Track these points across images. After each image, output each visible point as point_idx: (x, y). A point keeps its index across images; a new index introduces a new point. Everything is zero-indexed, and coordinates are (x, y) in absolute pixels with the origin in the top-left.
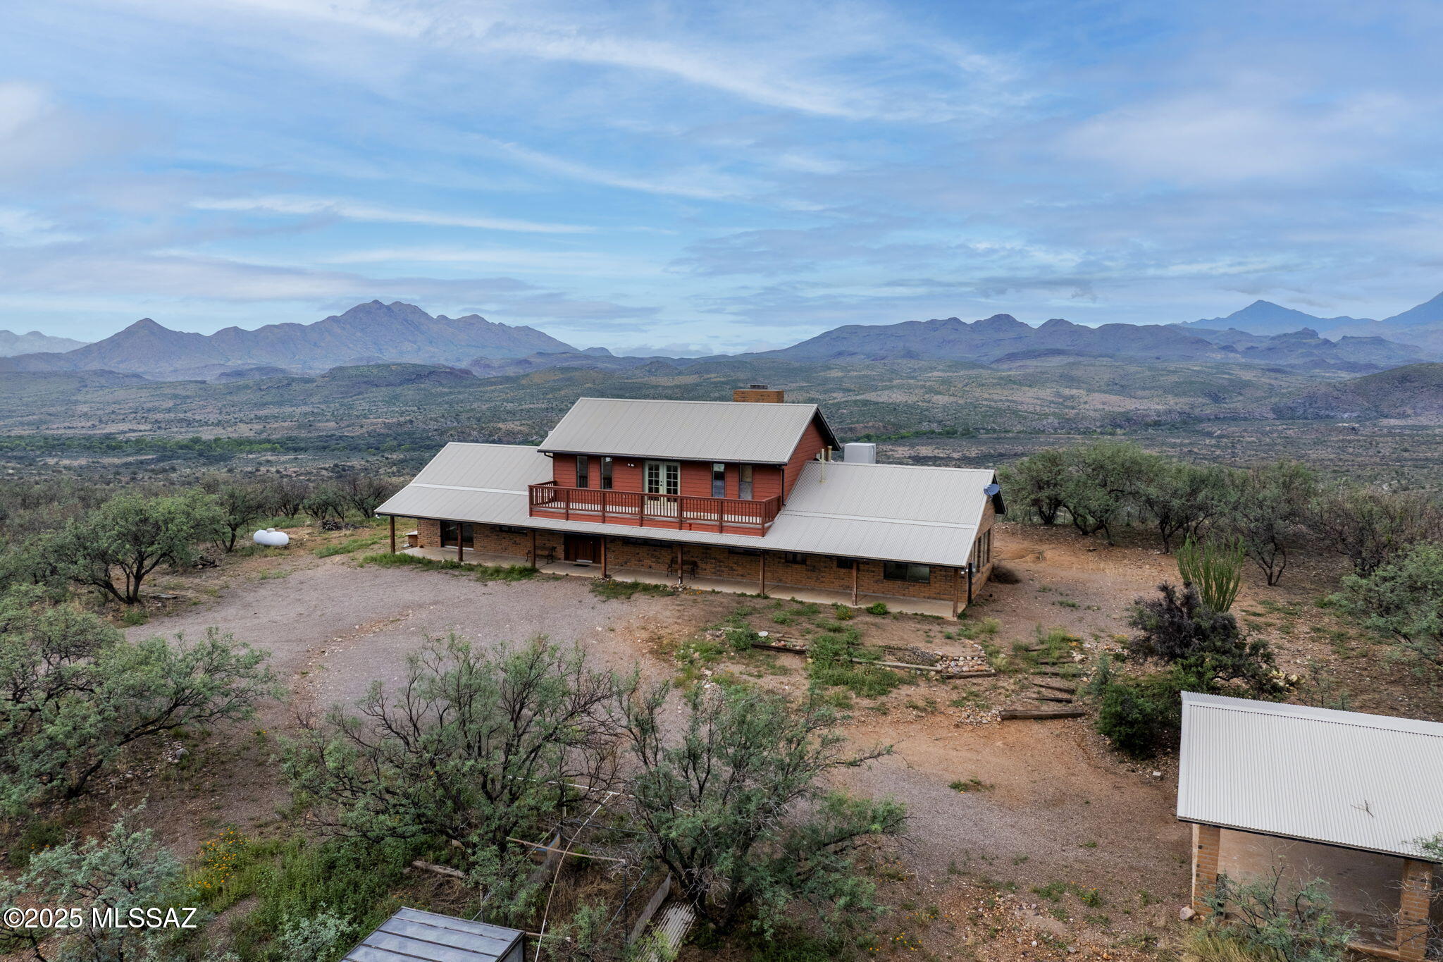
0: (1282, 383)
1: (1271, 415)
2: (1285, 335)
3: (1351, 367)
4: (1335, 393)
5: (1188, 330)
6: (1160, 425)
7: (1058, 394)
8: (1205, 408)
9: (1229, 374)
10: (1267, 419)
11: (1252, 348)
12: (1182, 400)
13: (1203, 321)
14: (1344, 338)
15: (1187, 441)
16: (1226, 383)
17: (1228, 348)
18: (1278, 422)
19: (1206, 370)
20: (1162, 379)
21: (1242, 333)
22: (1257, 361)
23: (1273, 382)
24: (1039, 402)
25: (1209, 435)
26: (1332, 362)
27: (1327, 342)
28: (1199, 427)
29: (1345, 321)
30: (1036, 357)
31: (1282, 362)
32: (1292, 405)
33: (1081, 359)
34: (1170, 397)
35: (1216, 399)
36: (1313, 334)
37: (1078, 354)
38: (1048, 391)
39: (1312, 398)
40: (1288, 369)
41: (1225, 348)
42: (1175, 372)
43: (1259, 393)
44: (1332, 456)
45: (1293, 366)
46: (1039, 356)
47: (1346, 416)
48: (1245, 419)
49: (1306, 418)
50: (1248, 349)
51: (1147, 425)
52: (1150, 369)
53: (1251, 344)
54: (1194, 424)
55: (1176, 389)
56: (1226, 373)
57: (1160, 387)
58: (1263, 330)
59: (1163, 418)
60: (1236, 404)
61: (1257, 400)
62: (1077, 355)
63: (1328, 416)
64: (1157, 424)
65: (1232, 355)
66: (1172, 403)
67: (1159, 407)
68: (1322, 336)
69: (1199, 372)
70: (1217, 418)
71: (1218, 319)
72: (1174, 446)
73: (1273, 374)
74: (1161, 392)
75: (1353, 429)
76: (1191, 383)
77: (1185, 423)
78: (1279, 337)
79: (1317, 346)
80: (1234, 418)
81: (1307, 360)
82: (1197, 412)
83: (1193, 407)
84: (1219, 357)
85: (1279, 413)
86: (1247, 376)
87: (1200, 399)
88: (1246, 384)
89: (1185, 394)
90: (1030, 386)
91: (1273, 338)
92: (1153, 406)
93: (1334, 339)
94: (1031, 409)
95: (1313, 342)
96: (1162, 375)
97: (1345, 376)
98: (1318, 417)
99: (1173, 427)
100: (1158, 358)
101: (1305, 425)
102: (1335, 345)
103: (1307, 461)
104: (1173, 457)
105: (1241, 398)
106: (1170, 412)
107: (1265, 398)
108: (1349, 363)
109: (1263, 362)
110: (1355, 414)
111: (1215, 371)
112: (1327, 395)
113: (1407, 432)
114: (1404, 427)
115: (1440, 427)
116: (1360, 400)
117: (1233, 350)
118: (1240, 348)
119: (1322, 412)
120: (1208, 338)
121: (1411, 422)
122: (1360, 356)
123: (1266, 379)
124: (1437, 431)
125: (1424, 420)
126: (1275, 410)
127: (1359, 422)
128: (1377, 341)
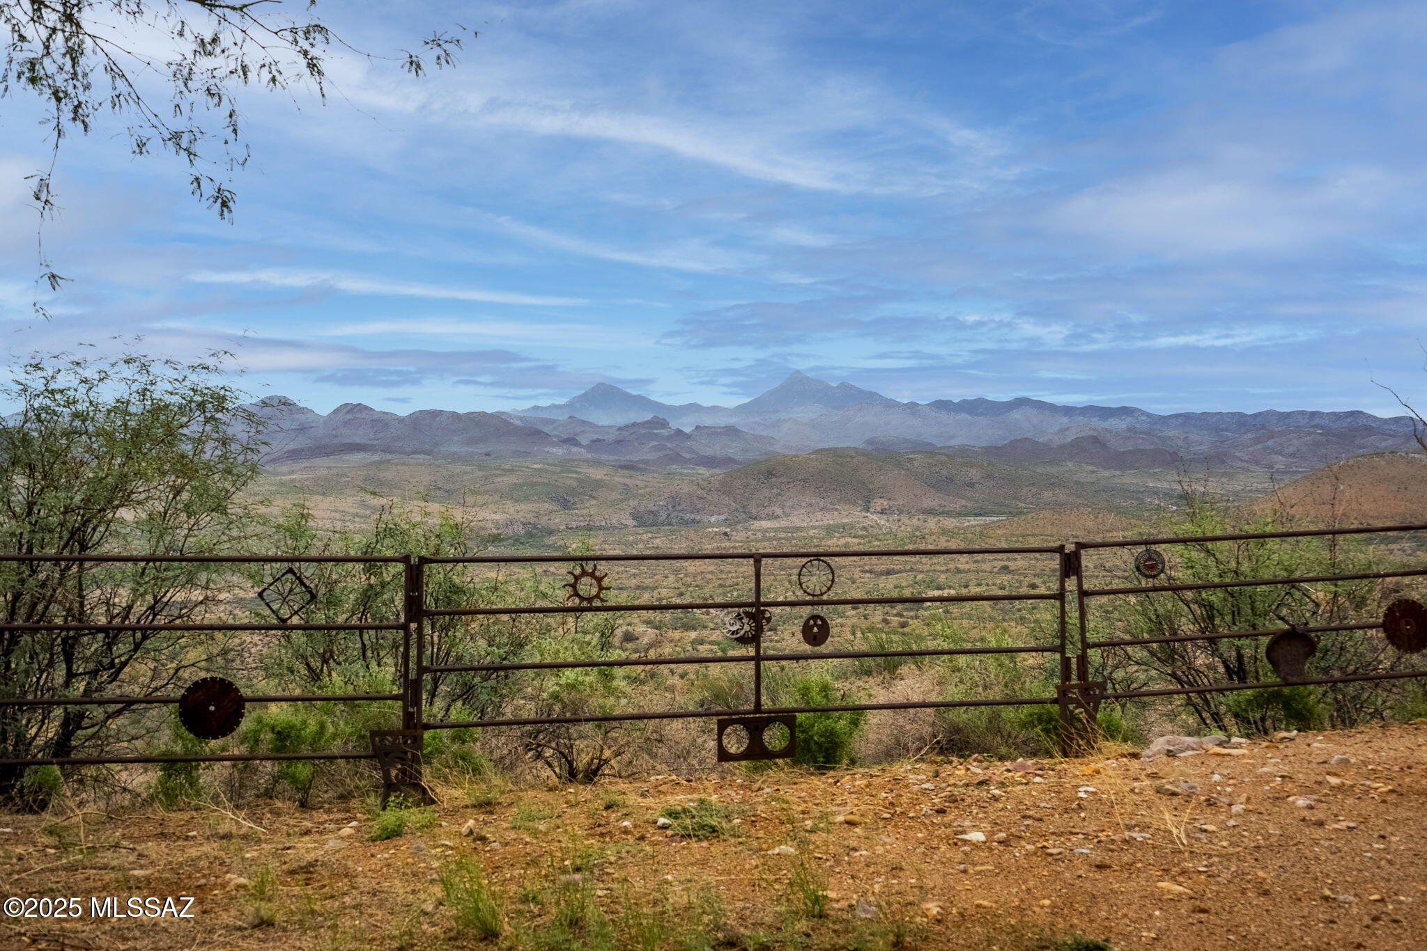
0: (638, 482)
1: (631, 522)
2: (634, 425)
3: (710, 462)
4: (700, 492)
5: (521, 418)
6: (500, 540)
7: (363, 504)
8: (553, 516)
9: (576, 472)
10: (626, 526)
11: (598, 440)
12: (524, 507)
13: (536, 408)
14: (697, 427)
16: (574, 484)
17: (571, 441)
18: (641, 530)
19: (550, 468)
20: (496, 480)
21: (584, 422)
22: (604, 457)
23: (627, 481)
24: (338, 516)
26: (688, 456)
27: (679, 433)
28: (550, 540)
29: (694, 408)
30: (328, 454)
31: (634, 458)
32: (653, 509)
33: (389, 456)
34: (509, 504)
35: (565, 505)
36: (664, 424)
37: (387, 450)
38: (350, 500)
39: (674, 500)
40: (641, 466)
41: (566, 441)
42: (512, 472)
43: (615, 496)
45: (646, 462)
46: (332, 453)
47: (713, 519)
48: (602, 527)
49: (670, 524)
50: (594, 441)
51: (486, 541)
52: (480, 468)
53: (595, 437)
54: (543, 537)
55: (516, 493)
56: (572, 472)
57: (496, 491)
58: (608, 419)
59: (504, 530)
60: (590, 510)
61: (614, 503)
62: (383, 451)
63: (693, 521)
64: (497, 538)
65: (575, 449)
66: (512, 510)
67: (497, 517)
68: (674, 425)
69: (540, 470)
70: (569, 528)
71: (553, 406)
73: (626, 472)
74: (497, 497)
75: (726, 534)
76: (533, 484)
77: (532, 535)
78: (627, 427)
79: (670, 438)
80: (589, 527)
81: (661, 454)
82: (544, 521)
83: (538, 515)
84: (560, 451)
85: (644, 519)
86: (597, 474)
87: (546, 505)
88: (598, 484)
89: (527, 499)
90: (324, 494)
91: (620, 429)
92: (489, 516)
93: (687, 429)
94: (328, 525)
95: (664, 432)
96: (497, 476)
97: (704, 473)
98: (686, 523)
99: (518, 541)
100: (488, 455)
101: (672, 532)
102: (688, 437)
103: (686, 575)
105: (593, 502)
106: (512, 523)
107: (622, 501)
108: (707, 457)
109: (611, 458)
110: (723, 517)
111: (558, 469)
112: (690, 495)
113: (783, 535)
114: (776, 530)
115: (813, 527)
116: (726, 500)
117: (577, 444)
118: (584, 442)
119: (687, 516)
120: (546, 429)
121: (783, 523)
122: (715, 449)
123: (619, 478)
124: (811, 533)
125: (795, 520)
126: (636, 516)
127: (730, 526)
128: (732, 431)
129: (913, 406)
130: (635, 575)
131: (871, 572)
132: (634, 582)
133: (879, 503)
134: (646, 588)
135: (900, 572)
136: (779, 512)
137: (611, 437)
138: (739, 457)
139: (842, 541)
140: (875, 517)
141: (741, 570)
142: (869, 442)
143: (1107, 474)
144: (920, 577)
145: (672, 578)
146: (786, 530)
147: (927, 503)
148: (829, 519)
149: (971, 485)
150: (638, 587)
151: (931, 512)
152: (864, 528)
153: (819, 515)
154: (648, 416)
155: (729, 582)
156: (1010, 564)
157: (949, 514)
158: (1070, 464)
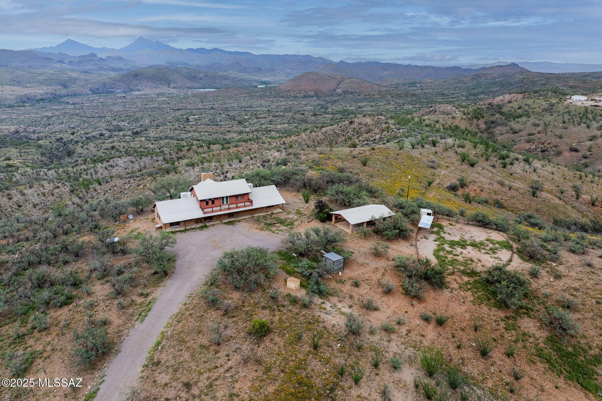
0: (90, 78)
1: (90, 92)
2: (84, 56)
3: (114, 70)
4: (113, 82)
5: (41, 53)
6: (44, 100)
8: (61, 91)
10: (88, 94)
11: (72, 61)
12: (49, 87)
13: (44, 48)
14: (108, 57)
15: (61, 107)
16: (67, 79)
17: (61, 62)
18: (94, 95)
19: (56, 73)
20: (37, 78)
21: (65, 54)
22: (75, 68)
23: (86, 77)
25: (68, 103)
26: (105, 67)
27: (101, 59)
28: (62, 100)
29: (105, 49)
31: (86, 68)
32: (97, 88)
34: (44, 87)
35: (65, 86)
36: (95, 55)
39: (104, 84)
40: (89, 71)
41: (59, 62)
42: (42, 74)
43: (83, 83)
44: (122, 109)
45: (91, 70)
47: (118, 91)
48: (80, 95)
49: (104, 93)
50: (70, 62)
51: (38, 101)
52: (29, 73)
53: (70, 60)
54: (60, 99)
55: (47, 82)
56: (65, 74)
57: (38, 82)
58: (74, 53)
59: (44, 97)
60: (74, 88)
61: (83, 86)
63: (112, 92)
64: (42, 100)
65: (63, 65)
66: (45, 89)
67: (40, 91)
68: (99, 55)
69: (52, 74)
70: (68, 95)
71: (51, 47)
72: (57, 110)
73: (84, 74)
74: (39, 84)
75: (124, 97)
76: (52, 79)
77: (55, 98)
78: (81, 57)
79: (98, 61)
80: (75, 95)
81: (96, 67)
82: (58, 92)
83: (55, 90)
84: (58, 66)
85: (94, 91)
86: (74, 75)
87: (58, 87)
88: (75, 79)
89: (50, 85)
91: (79, 57)
92: (38, 91)
93: (104, 56)
95: (96, 59)
96: (36, 76)
97: (113, 74)
98: (109, 93)
99: (50, 101)
100: (31, 67)
101: (106, 96)
102: (105, 60)
104: (59, 116)
105: (75, 85)
106: (47, 94)
107: (85, 85)
109: (77, 68)
110: (122, 90)
111: (60, 73)
112: (109, 83)
113: (143, 97)
114: (141, 95)
115: (153, 94)
116: (122, 84)
117: (64, 63)
118: (67, 62)
119: (110, 90)
120: (50, 57)
121: (142, 92)
122: (116, 65)
123: (83, 76)
124: (152, 96)
125: (147, 91)
126: (91, 90)
127: (125, 93)
128: (120, 58)
129: (181, 49)
130: (97, 113)
131: (173, 109)
132: (97, 115)
133: (173, 85)
134: (102, 117)
135: (181, 109)
136: (140, 88)
137: (77, 60)
138: (124, 68)
139: (163, 99)
140: (172, 90)
141: (132, 110)
142: (168, 63)
143: (241, 74)
144: (188, 111)
145: (109, 113)
146: (144, 95)
147: (188, 85)
148: (157, 91)
149: (201, 79)
150: (99, 117)
151: (189, 88)
152: (169, 94)
153: (154, 89)
154: (89, 53)
155: (128, 114)
156: (213, 106)
157: (194, 88)
158: (230, 71)
